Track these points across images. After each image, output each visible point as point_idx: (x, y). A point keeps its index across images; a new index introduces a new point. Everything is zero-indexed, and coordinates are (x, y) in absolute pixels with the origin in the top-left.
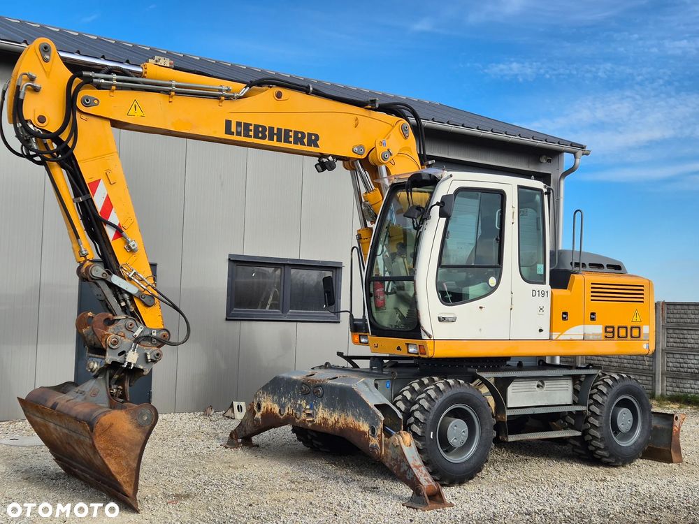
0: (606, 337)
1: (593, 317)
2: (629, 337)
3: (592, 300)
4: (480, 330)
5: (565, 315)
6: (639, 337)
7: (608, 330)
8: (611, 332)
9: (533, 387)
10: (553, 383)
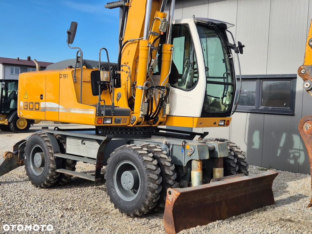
9: (79, 143)
10: (90, 143)
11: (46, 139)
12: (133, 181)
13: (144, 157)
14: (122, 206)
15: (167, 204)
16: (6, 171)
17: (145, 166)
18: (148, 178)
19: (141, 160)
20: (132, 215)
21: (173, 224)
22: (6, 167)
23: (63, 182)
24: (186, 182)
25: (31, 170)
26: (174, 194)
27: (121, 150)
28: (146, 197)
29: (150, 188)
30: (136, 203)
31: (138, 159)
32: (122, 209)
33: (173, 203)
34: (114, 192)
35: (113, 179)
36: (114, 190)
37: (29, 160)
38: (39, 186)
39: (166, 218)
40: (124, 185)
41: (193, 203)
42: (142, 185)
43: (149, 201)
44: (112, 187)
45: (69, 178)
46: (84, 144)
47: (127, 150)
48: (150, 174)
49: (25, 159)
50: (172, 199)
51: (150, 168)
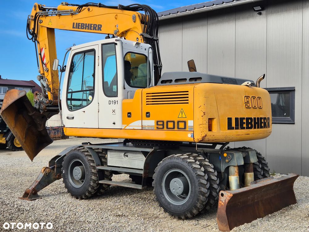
0: (157, 128)
1: (148, 115)
2: (176, 129)
3: (147, 104)
4: (84, 123)
5: (129, 115)
6: (185, 128)
7: (159, 123)
8: (161, 125)
9: (121, 156)
10: (133, 155)
11: (86, 153)
12: (182, 187)
13: (193, 165)
14: (173, 210)
15: (220, 205)
16: (45, 185)
17: (195, 173)
18: (199, 183)
19: (190, 167)
20: (183, 217)
21: (227, 222)
22: (45, 182)
23: (101, 193)
24: (224, 186)
25: (70, 183)
26: (226, 196)
27: (170, 159)
28: (197, 200)
29: (201, 192)
30: (187, 206)
31: (188, 167)
32: (172, 213)
33: (226, 204)
34: (164, 198)
35: (161, 186)
36: (163, 196)
37: (67, 174)
38: (79, 197)
39: (219, 218)
40: (173, 191)
41: (239, 204)
42: (193, 190)
43: (200, 203)
44: (161, 193)
45: (106, 189)
46: (127, 156)
47: (175, 159)
48: (201, 180)
49: (64, 173)
50: (225, 201)
51: (200, 174)
